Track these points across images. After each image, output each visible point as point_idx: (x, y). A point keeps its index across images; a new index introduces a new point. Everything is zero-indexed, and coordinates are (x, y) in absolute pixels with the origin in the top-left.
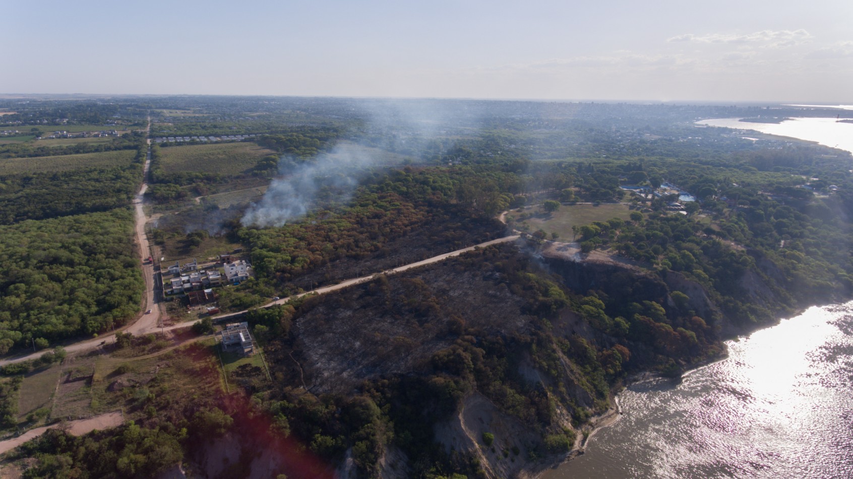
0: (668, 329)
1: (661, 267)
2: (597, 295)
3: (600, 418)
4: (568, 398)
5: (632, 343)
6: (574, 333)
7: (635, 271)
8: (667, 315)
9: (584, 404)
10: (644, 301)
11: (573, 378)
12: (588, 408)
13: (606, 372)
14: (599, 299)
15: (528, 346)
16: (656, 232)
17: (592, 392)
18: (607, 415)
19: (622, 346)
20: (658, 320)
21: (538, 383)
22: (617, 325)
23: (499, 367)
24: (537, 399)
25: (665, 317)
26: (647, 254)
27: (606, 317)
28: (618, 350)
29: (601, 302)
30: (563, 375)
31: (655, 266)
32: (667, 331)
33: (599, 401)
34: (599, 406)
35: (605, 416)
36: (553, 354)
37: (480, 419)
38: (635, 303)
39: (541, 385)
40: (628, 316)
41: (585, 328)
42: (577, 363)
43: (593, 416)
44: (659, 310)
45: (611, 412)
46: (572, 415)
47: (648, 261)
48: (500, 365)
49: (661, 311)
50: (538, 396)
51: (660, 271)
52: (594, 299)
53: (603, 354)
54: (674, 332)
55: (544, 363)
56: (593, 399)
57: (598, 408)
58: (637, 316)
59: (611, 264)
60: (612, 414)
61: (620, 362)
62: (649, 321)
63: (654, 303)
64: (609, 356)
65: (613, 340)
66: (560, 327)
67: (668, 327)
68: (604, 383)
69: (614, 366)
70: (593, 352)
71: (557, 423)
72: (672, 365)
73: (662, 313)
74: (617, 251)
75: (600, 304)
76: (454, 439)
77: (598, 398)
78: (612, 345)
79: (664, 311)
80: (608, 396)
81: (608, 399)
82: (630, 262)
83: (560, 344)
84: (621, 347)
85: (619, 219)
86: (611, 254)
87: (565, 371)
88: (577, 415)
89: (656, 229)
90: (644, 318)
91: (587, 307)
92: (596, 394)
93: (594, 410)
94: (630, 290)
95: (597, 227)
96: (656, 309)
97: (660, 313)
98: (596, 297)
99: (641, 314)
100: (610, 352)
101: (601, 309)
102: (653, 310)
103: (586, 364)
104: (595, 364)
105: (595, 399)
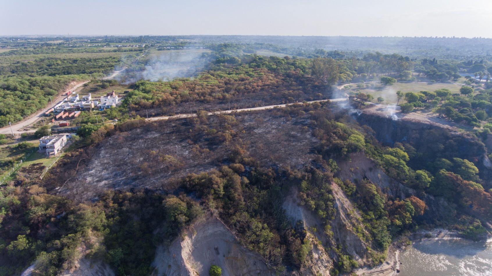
0: (477, 188)
1: (482, 130)
2: (403, 148)
3: (369, 271)
4: (333, 242)
5: (432, 198)
6: (365, 177)
7: (451, 131)
8: (480, 174)
9: (354, 252)
10: (455, 159)
11: (347, 222)
12: (357, 258)
13: (392, 222)
14: (404, 151)
15: (297, 181)
16: (483, 101)
17: (367, 240)
18: (379, 269)
19: (418, 199)
20: (469, 178)
21: (300, 221)
22: (418, 177)
23: (255, 198)
24: (290, 239)
25: (478, 176)
26: (468, 117)
27: (406, 168)
28: (412, 202)
29: (406, 154)
30: (333, 218)
31: (475, 128)
32: (475, 189)
33: (375, 252)
34: (372, 257)
35: (376, 270)
36: (327, 194)
37: (216, 249)
38: (444, 159)
39: (302, 224)
40: (433, 171)
41: (379, 175)
42: (359, 208)
43: (361, 267)
44: (471, 168)
45: (385, 266)
46: (334, 262)
47: (469, 123)
48: (258, 197)
49: (474, 170)
50: (293, 235)
51: (480, 133)
52: (399, 150)
53: (394, 203)
54: (485, 193)
55: (312, 203)
56: (367, 249)
57: (370, 259)
58: (443, 171)
59: (428, 123)
60: (386, 270)
61: (410, 215)
62: (457, 177)
63: (466, 161)
64: (400, 206)
65: (411, 191)
66: (351, 171)
67: (479, 187)
68: (386, 233)
69: (402, 218)
70: (381, 200)
71: (310, 268)
72: (477, 227)
73: (474, 172)
74: (438, 114)
75: (404, 156)
76: (170, 266)
77: (374, 248)
78: (408, 196)
79: (477, 170)
80: (388, 248)
81: (387, 252)
82: (449, 123)
83: (344, 187)
84: (416, 199)
85: (446, 90)
86: (430, 116)
87: (338, 213)
88: (340, 263)
89: (485, 99)
90: (451, 175)
91: (388, 157)
92: (373, 244)
93: (365, 260)
94: (442, 147)
95: (423, 95)
96: (467, 167)
97: (471, 171)
98: (401, 149)
99: (448, 170)
100: (402, 202)
101: (405, 160)
102: (463, 168)
103: (371, 211)
104: (380, 211)
105: (370, 249)
